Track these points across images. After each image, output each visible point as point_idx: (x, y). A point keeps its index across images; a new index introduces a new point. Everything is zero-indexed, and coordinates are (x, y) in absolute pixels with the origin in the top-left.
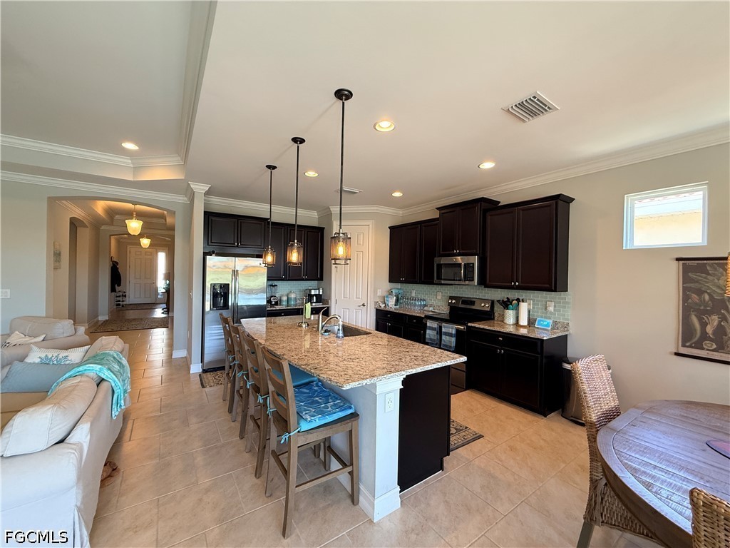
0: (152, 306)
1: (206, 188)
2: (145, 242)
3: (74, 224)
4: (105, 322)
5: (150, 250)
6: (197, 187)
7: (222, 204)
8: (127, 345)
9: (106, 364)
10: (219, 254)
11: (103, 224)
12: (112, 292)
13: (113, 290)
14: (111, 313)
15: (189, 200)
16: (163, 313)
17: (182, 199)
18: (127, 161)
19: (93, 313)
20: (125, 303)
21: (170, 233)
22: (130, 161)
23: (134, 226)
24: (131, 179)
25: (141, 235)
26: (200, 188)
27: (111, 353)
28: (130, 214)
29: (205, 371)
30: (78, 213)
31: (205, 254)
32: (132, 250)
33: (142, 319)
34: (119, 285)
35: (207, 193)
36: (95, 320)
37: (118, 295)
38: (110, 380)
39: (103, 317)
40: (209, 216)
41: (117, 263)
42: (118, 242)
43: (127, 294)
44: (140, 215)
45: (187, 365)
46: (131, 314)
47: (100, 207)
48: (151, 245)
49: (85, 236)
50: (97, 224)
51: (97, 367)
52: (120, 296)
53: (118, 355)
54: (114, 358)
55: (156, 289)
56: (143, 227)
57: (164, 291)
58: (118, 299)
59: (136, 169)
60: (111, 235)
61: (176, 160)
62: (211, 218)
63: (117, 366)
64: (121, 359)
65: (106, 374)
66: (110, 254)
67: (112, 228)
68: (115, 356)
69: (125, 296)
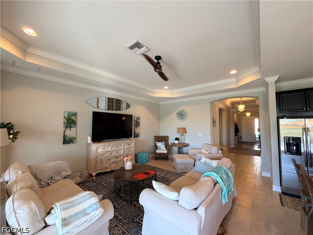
0: (253, 143)
1: (276, 78)
2: (248, 114)
3: (220, 110)
4: (233, 148)
5: (250, 118)
6: (269, 79)
7: (287, 86)
8: (234, 165)
9: (220, 174)
10: (288, 118)
11: (231, 109)
12: (236, 136)
13: (236, 135)
14: (235, 144)
15: (266, 89)
16: (258, 148)
17: (262, 89)
18: (234, 79)
19: (229, 144)
20: (241, 141)
21: (257, 109)
22: (235, 79)
23: (241, 108)
24: (235, 86)
25: (245, 111)
26: (271, 80)
27: (225, 168)
28: (239, 103)
29: (283, 193)
30: (221, 106)
31: (278, 118)
32: (243, 118)
33: (247, 149)
34: (238, 133)
35: (277, 82)
36: (230, 147)
37: (238, 137)
38: (221, 184)
39: (232, 146)
40: (279, 95)
41: (237, 124)
42: (238, 115)
43: (242, 137)
44: (244, 103)
45: (271, 183)
46: (244, 146)
47: (228, 102)
48: (251, 115)
49: (224, 114)
50: (228, 109)
51: (216, 175)
52: (239, 138)
53: (227, 170)
54: (225, 171)
55: (255, 136)
56: (245, 108)
57: (258, 137)
58: (239, 139)
59: (237, 82)
60: (234, 113)
61: (256, 69)
62: (281, 95)
63: (225, 177)
64: (229, 172)
65: (219, 180)
66: (234, 121)
67: (233, 110)
68: (226, 170)
69: (241, 138)
